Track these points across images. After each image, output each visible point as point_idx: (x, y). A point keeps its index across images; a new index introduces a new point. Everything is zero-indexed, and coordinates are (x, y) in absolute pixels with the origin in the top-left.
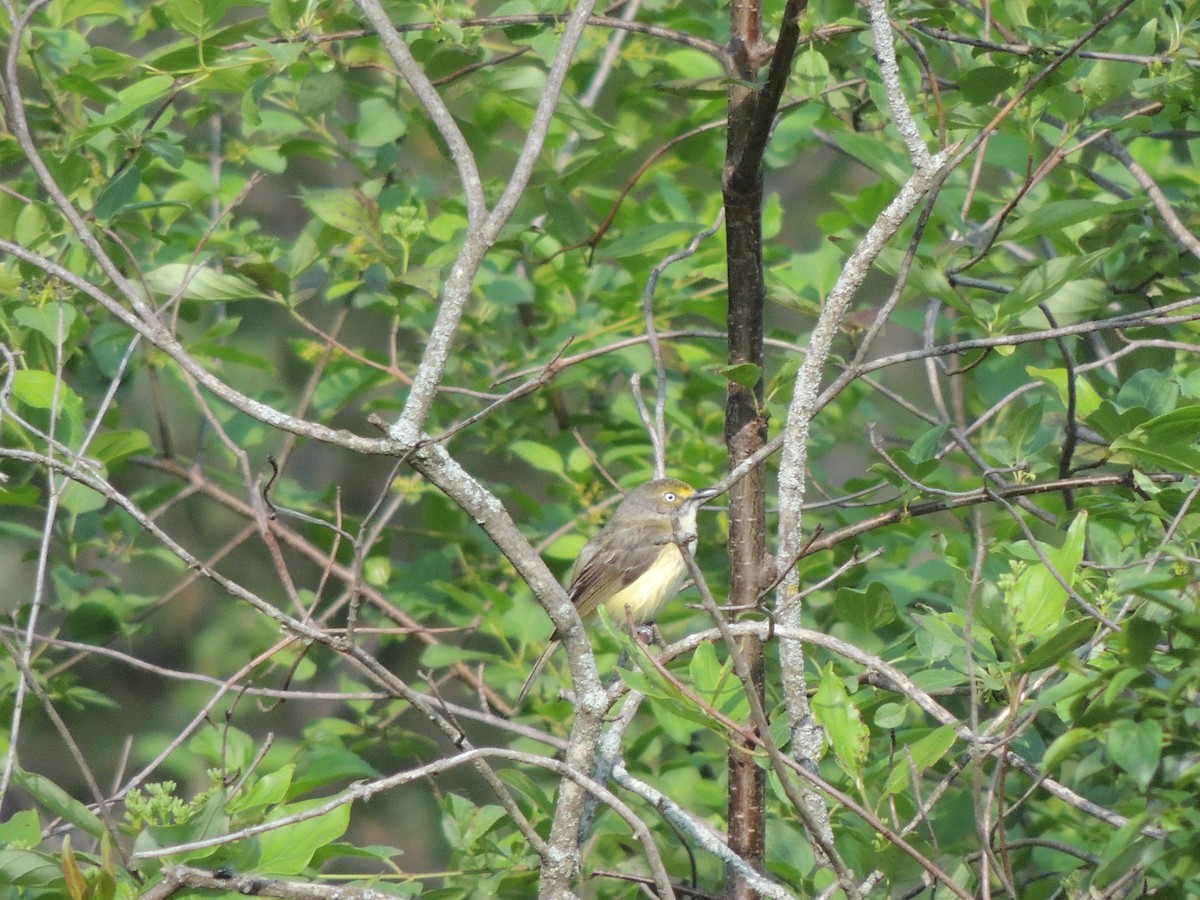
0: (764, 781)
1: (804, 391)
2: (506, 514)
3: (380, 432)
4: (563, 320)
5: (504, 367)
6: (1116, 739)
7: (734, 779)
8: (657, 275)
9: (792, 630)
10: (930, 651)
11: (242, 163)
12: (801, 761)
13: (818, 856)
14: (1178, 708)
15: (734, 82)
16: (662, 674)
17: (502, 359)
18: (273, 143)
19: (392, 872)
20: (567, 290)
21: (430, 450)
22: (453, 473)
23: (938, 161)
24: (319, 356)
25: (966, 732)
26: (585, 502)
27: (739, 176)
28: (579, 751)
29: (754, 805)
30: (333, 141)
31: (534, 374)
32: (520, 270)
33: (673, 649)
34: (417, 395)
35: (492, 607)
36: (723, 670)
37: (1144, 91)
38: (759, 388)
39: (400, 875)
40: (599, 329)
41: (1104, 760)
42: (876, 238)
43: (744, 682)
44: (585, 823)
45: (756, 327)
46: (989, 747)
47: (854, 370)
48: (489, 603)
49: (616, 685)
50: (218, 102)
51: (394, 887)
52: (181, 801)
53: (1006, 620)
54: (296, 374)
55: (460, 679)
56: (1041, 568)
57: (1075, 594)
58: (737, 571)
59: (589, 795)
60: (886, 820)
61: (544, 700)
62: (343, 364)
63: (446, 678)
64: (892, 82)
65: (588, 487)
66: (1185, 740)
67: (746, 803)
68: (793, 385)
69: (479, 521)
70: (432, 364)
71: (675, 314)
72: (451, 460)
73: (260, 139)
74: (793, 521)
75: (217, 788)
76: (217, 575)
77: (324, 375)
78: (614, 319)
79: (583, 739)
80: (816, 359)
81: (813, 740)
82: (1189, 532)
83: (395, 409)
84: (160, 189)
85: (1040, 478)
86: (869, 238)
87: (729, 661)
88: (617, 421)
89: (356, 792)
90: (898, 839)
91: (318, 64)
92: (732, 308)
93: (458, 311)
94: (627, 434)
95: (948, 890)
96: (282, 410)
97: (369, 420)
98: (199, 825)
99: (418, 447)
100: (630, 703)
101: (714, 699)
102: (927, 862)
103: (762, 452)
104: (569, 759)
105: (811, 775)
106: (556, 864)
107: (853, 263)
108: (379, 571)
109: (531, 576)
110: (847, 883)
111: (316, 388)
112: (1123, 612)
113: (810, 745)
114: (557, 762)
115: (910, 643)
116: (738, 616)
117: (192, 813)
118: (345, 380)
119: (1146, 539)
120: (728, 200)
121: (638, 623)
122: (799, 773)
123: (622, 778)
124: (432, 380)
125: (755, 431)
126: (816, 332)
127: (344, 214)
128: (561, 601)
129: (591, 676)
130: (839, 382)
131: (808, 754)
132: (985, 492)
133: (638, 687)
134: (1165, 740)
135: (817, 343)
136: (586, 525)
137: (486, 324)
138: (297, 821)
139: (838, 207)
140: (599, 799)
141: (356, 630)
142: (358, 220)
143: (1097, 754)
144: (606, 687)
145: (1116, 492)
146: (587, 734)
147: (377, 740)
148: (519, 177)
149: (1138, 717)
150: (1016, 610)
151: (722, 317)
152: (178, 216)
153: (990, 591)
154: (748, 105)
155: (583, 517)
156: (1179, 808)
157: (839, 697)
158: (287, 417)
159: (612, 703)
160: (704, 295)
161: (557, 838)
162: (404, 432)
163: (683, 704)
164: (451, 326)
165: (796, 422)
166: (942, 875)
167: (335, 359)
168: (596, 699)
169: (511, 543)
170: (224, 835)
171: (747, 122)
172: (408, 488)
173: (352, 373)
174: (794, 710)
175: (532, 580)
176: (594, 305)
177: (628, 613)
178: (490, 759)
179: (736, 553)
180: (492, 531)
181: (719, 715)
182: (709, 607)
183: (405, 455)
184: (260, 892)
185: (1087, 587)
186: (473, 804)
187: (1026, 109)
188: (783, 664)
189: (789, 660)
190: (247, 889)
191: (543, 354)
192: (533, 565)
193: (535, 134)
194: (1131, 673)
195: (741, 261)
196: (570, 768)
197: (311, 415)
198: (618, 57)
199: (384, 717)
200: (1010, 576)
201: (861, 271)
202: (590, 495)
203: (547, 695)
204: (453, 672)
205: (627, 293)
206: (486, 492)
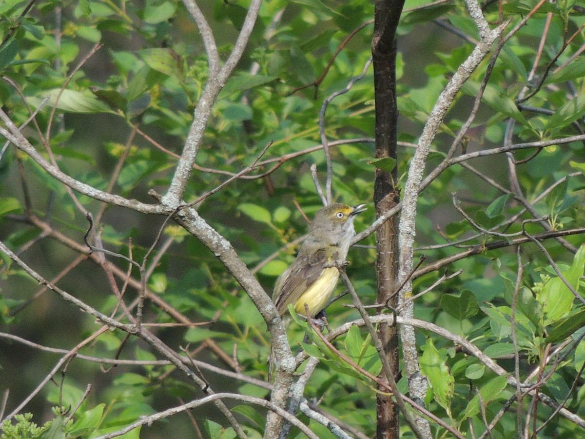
1: (415, 174)
2: (233, 250)
3: (156, 201)
4: (271, 131)
5: (234, 158)
7: (380, 411)
8: (327, 104)
9: (408, 320)
10: (499, 331)
11: (74, 36)
12: (414, 399)
16: (328, 346)
17: (233, 154)
20: (273, 112)
21: (186, 211)
22: (201, 226)
23: (495, 33)
24: (121, 153)
25: (513, 380)
26: (284, 241)
27: (382, 43)
28: (278, 394)
29: (392, 426)
30: (130, 21)
31: (252, 164)
32: (244, 100)
33: (335, 331)
34: (178, 178)
35: (228, 305)
36: (364, 343)
38: (394, 173)
40: (293, 136)
42: (457, 80)
43: (379, 351)
45: (392, 135)
46: (527, 389)
47: (447, 162)
48: (227, 302)
49: (301, 354)
52: (36, 425)
53: (537, 310)
54: (107, 164)
55: (209, 349)
56: (558, 279)
57: (579, 296)
59: (285, 421)
61: (260, 361)
63: (200, 348)
65: (286, 232)
67: (388, 425)
69: (217, 255)
70: (187, 159)
72: (199, 218)
74: (408, 253)
75: (58, 418)
76: (56, 288)
77: (125, 165)
78: (302, 129)
79: (281, 387)
80: (421, 154)
81: (422, 386)
83: (163, 185)
84: (24, 52)
86: (454, 80)
87: (369, 337)
88: (304, 192)
89: (143, 421)
92: (378, 122)
93: (203, 126)
94: (310, 199)
96: (96, 186)
97: (149, 193)
98: (47, 438)
99: (178, 209)
100: (310, 364)
101: (359, 361)
103: (392, 212)
104: (272, 399)
105: (418, 407)
107: (444, 96)
108: (160, 284)
109: (248, 288)
113: (420, 390)
114: (265, 401)
115: (487, 327)
118: (138, 168)
120: (374, 57)
121: (312, 317)
122: (413, 406)
123: (305, 410)
124: (188, 169)
125: (392, 198)
126: (422, 138)
127: (163, 63)
128: (267, 303)
129: (285, 349)
130: (438, 169)
131: (418, 395)
132: (524, 234)
133: (314, 354)
135: (422, 146)
136: (285, 255)
137: (224, 133)
139: (439, 61)
140: (291, 423)
142: (171, 67)
144: (295, 356)
146: (284, 384)
147: (158, 386)
148: (240, 45)
150: (543, 305)
151: (371, 129)
152: (35, 68)
153: (527, 294)
155: (283, 249)
157: (435, 360)
158: (99, 191)
159: (299, 365)
160: (358, 115)
162: (170, 200)
163: (341, 364)
164: (199, 136)
165: (410, 193)
167: (131, 154)
168: (289, 362)
169: (236, 268)
171: (386, 10)
172: (176, 233)
173: (142, 164)
174: (410, 368)
175: (249, 290)
176: (289, 121)
177: (306, 309)
178: (225, 400)
179: (381, 273)
180: (225, 261)
181: (363, 371)
182: (357, 306)
183: (171, 214)
186: (221, 427)
188: (403, 340)
189: (406, 338)
191: (258, 151)
192: (249, 280)
193: (250, 19)
195: (383, 95)
196: (273, 404)
197: (117, 190)
199: (163, 373)
200: (540, 284)
201: (448, 100)
202: (287, 237)
203: (262, 359)
204: (204, 345)
206: (221, 237)
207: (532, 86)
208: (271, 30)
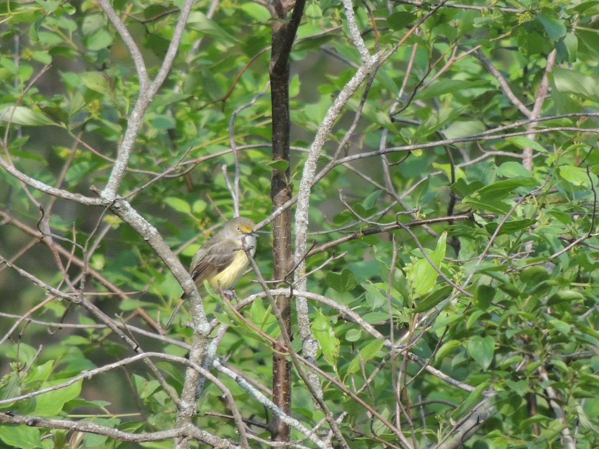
0: (290, 368)
1: (308, 173)
2: (159, 235)
3: (96, 194)
4: (191, 137)
5: (161, 160)
6: (472, 345)
7: (276, 367)
8: (235, 116)
9: (302, 292)
10: (373, 302)
11: (30, 59)
12: (306, 358)
13: (315, 405)
14: (503, 330)
15: (275, 20)
16: (236, 314)
17: (160, 157)
18: (46, 49)
19: (105, 413)
20: (193, 123)
21: (121, 203)
22: (133, 215)
23: (374, 58)
24: (68, 155)
25: (388, 343)
26: (201, 228)
27: (277, 66)
28: (196, 353)
29: (286, 379)
30: (76, 47)
31: (175, 165)
32: (169, 112)
33: (242, 302)
34: (114, 176)
35: (155, 280)
36: (266, 312)
37: (479, 24)
38: (288, 172)
39: (109, 415)
40: (208, 142)
41: (466, 356)
42: (343, 97)
43: (278, 319)
44: (199, 389)
45: (286, 141)
46: (400, 350)
47: (332, 163)
48: (154, 278)
49: (214, 320)
50: (18, 29)
51: (106, 421)
53: (407, 287)
55: (139, 316)
56: (425, 260)
57: (442, 274)
58: (277, 263)
59: (201, 375)
60: (349, 386)
61: (181, 326)
62: (80, 160)
63: (132, 315)
64: (350, 19)
65: (203, 220)
66: (507, 346)
67: (281, 379)
68: (303, 171)
69: (146, 239)
70: (122, 160)
71: (246, 134)
72: (131, 209)
73: (38, 47)
74: (302, 238)
75: (15, 373)
76: (14, 266)
77: (71, 165)
78: (216, 137)
79: (198, 347)
80: (314, 157)
81: (313, 347)
82: (501, 243)
83: (102, 182)
85: (428, 216)
86: (340, 97)
87: (270, 307)
88: (218, 188)
89: (84, 375)
90: (355, 396)
91: (67, 11)
92: (274, 132)
93: (135, 134)
94: (222, 194)
95: (379, 421)
96: (46, 183)
97: (91, 188)
98: (6, 391)
99: (114, 202)
100: (222, 329)
101: (262, 327)
102: (369, 407)
103: (287, 204)
104: (191, 357)
105: (310, 364)
106: (185, 409)
107: (332, 110)
108: (99, 263)
109: (171, 266)
110: (329, 418)
111: (67, 171)
112: (466, 283)
113: (311, 350)
114: (185, 359)
115: (363, 299)
116: (278, 286)
117: (2, 385)
118: (82, 168)
119: (480, 247)
120: (272, 78)
121: (224, 289)
122: (306, 364)
123: (217, 366)
124: (122, 169)
125: (286, 193)
126: (314, 144)
127: (97, 84)
128: (186, 278)
129: (202, 316)
130: (326, 169)
131: (310, 354)
132: (397, 223)
133: (225, 321)
134: (496, 346)
135: (314, 150)
136: (201, 239)
137: (152, 139)
138: (55, 389)
139: (329, 82)
140: (206, 377)
141: (84, 293)
142: (105, 87)
143: (462, 353)
144: (209, 321)
145: (465, 223)
146: (200, 345)
147: (97, 346)
148: (165, 67)
149: (483, 335)
150: (412, 282)
151: (269, 136)
153: (399, 273)
154: (282, 31)
155: (200, 235)
156: (503, 380)
157: (324, 326)
158: (50, 187)
159: (212, 329)
160: (261, 125)
161: (185, 396)
162: (108, 194)
163: (247, 330)
164: (131, 142)
165: (304, 189)
166: (376, 414)
167: (76, 156)
168: (205, 327)
169: (162, 250)
170: (19, 396)
171: (281, 39)
172: (113, 221)
173: (85, 164)
174: (303, 332)
175: (172, 268)
176: (206, 130)
177: (219, 284)
178: (151, 358)
179: (276, 254)
180: (152, 244)
181: (265, 335)
182: (260, 281)
183: (108, 206)
184: (37, 425)
185: (451, 271)
186: (145, 380)
187: (429, 34)
188: (298, 310)
189: (301, 307)
190: (30, 423)
191: (180, 154)
192: (172, 260)
193: (173, 46)
194: (479, 313)
195: (278, 109)
196: (191, 362)
197: (64, 186)
198: (218, 6)
199: (101, 335)
200: (410, 265)
201: (336, 113)
202: (204, 224)
203: (183, 324)
204: (136, 313)
205: (221, 124)
206: (149, 224)
207: (403, 101)
208: (191, 55)
